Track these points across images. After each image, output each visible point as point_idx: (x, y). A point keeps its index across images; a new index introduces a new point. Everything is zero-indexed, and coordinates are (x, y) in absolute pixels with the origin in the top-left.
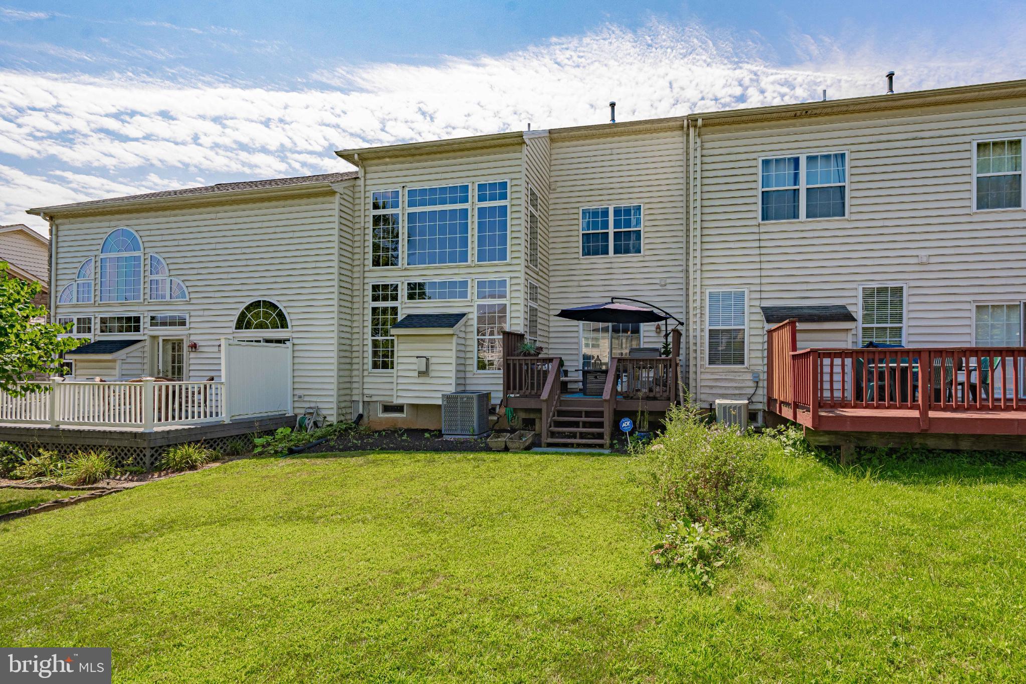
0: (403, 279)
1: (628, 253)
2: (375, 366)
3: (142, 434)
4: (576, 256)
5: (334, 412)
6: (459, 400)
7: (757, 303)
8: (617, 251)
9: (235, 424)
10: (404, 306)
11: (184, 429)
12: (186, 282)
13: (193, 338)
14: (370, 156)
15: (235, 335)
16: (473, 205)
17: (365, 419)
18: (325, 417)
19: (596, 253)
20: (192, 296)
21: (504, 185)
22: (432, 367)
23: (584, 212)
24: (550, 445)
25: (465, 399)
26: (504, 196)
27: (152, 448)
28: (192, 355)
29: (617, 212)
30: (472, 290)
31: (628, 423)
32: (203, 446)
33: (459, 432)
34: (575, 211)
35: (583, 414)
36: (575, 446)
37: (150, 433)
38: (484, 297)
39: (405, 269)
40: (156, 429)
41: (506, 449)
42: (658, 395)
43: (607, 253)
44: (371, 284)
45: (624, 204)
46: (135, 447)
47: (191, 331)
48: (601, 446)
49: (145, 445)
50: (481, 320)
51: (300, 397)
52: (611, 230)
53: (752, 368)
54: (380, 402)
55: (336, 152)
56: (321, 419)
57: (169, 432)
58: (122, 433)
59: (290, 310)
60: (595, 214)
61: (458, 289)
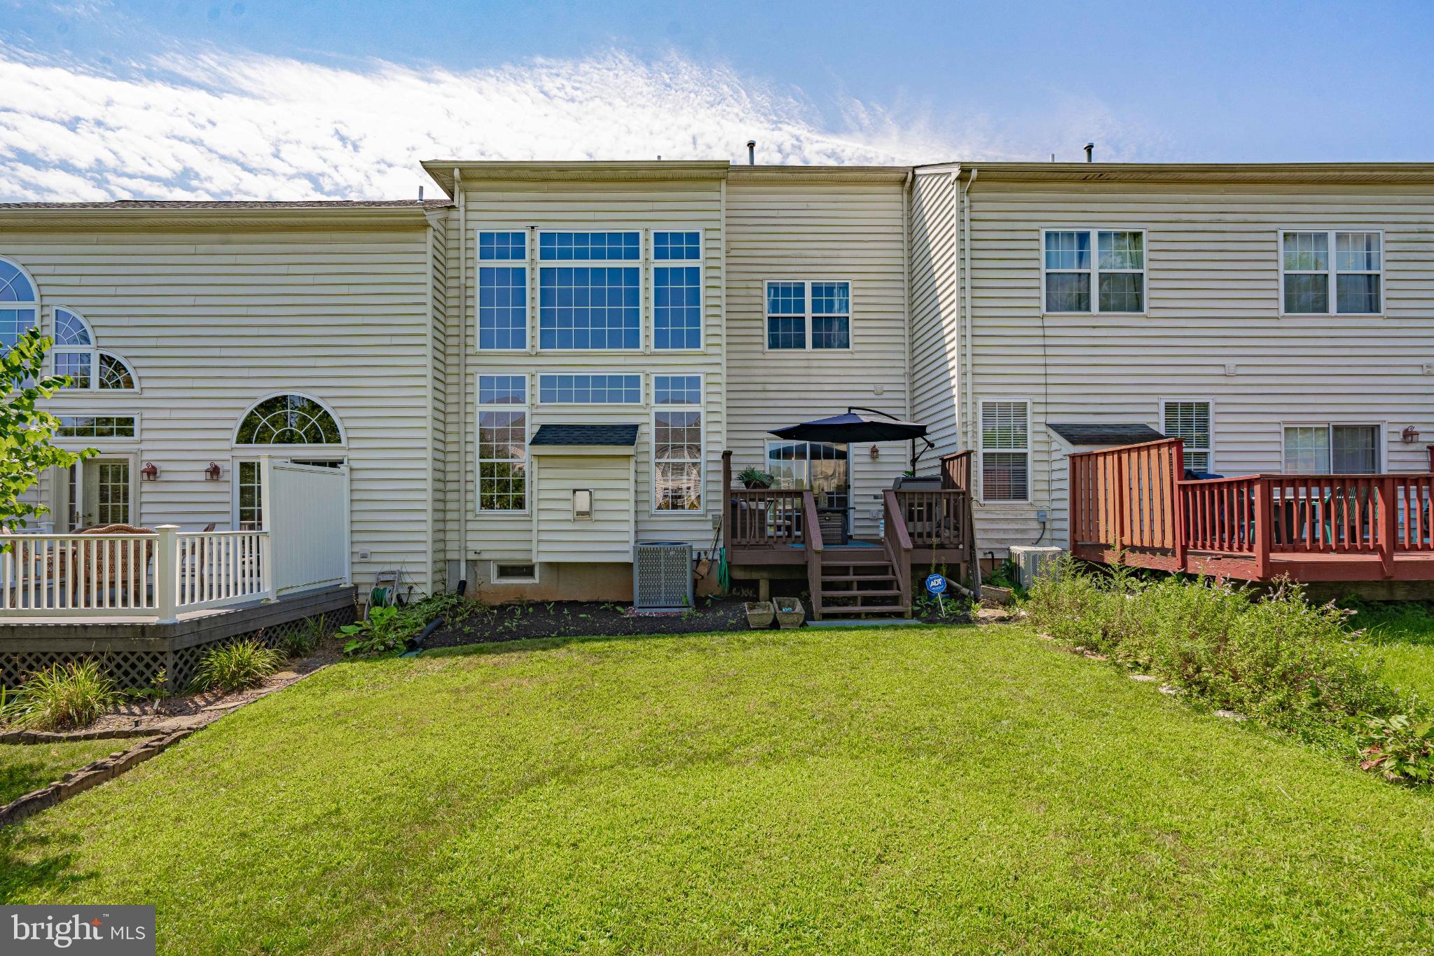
0: (533, 370)
1: (830, 347)
2: (487, 504)
3: (158, 628)
4: (759, 348)
5: (428, 579)
6: (662, 554)
7: (1042, 419)
8: (816, 345)
9: (287, 602)
10: (534, 411)
11: (219, 616)
12: (131, 360)
13: (147, 456)
14: (477, 174)
15: (236, 453)
16: (647, 264)
17: (470, 588)
18: (411, 588)
19: (787, 345)
20: (146, 383)
21: (694, 237)
22: (597, 506)
23: (770, 286)
24: (826, 616)
25: (672, 553)
26: (695, 254)
27: (176, 652)
28: (147, 487)
29: (816, 290)
30: (648, 390)
31: (939, 581)
32: (263, 644)
33: (663, 603)
34: (758, 284)
35: (851, 570)
36: (863, 616)
37: (174, 625)
38: (666, 401)
39: (537, 355)
40: (180, 617)
41: (775, 625)
42: (946, 542)
43: (804, 347)
44: (479, 375)
45: (824, 279)
46: (140, 650)
47: (143, 446)
48: (900, 615)
49: (166, 647)
50: (661, 435)
51: (364, 556)
52: (808, 314)
53: (1038, 504)
54: (495, 561)
55: (422, 162)
56: (404, 590)
57: (199, 621)
58: (109, 627)
59: (343, 413)
60: (786, 290)
61: (626, 388)
